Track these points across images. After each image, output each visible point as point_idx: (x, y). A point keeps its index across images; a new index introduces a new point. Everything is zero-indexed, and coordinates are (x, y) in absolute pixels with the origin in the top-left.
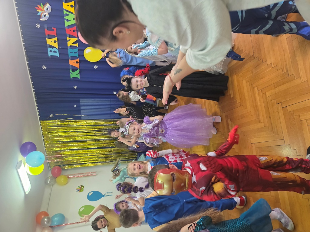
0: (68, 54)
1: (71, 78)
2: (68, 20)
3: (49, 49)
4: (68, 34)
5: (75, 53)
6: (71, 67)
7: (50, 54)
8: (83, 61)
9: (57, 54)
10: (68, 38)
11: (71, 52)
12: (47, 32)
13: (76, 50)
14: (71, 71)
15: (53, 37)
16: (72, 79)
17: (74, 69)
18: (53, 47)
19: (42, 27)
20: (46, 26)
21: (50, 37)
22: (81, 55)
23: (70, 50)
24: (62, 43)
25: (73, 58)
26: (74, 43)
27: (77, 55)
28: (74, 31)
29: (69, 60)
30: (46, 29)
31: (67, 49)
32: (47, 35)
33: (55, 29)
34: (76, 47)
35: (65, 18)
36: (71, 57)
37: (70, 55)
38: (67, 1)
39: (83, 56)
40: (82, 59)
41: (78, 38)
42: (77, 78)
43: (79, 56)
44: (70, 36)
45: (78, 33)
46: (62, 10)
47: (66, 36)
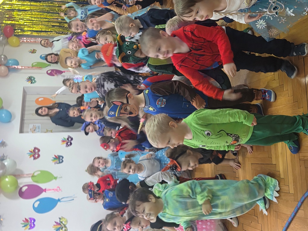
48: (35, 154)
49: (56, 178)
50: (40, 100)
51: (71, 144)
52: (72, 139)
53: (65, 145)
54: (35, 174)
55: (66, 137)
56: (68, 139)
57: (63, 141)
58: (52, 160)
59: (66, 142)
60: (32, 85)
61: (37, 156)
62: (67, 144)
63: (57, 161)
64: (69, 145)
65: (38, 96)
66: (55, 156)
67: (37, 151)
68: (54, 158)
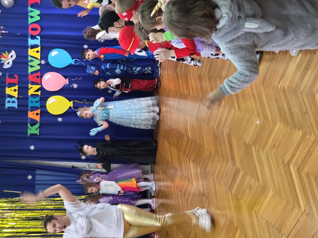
0: (27, 106)
1: (28, 134)
2: (32, 66)
3: (8, 99)
4: (30, 80)
5: (36, 102)
6: (29, 121)
7: (7, 105)
8: (44, 113)
9: (15, 105)
10: (30, 86)
11: (32, 102)
12: (8, 80)
13: (38, 99)
14: (29, 125)
15: (14, 85)
16: (29, 136)
17: (33, 123)
18: (11, 97)
19: (4, 75)
20: (7, 74)
21: (11, 85)
22: (43, 107)
23: (31, 99)
24: (23, 90)
25: (34, 109)
26: (37, 91)
27: (38, 105)
28: (37, 77)
29: (29, 111)
30: (7, 77)
31: (28, 98)
32: (7, 83)
33: (17, 76)
34: (38, 95)
35: (30, 64)
36: (31, 107)
37: (30, 105)
38: (33, 47)
39: (45, 107)
40: (43, 109)
41: (41, 84)
42: (36, 134)
43: (41, 106)
44: (33, 83)
45: (41, 79)
46: (27, 56)
47: (28, 83)
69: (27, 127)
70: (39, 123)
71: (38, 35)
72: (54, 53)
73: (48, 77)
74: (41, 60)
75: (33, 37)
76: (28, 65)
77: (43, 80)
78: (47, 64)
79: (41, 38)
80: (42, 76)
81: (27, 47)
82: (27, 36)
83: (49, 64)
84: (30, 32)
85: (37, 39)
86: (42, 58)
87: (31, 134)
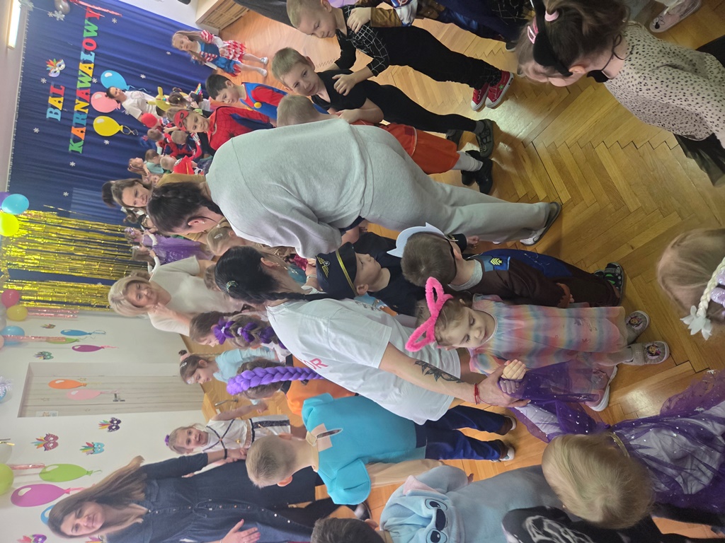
0: (72, 120)
1: (70, 150)
2: (81, 82)
3: (50, 109)
4: (78, 95)
5: (83, 119)
6: (72, 136)
7: (49, 115)
8: (90, 132)
9: (58, 117)
10: (77, 101)
11: (77, 118)
12: (53, 90)
13: (85, 117)
14: (71, 141)
15: (59, 96)
17: (77, 140)
18: (55, 108)
19: (48, 83)
20: (53, 83)
21: (55, 95)
22: (90, 125)
23: (76, 115)
24: (69, 104)
25: (78, 125)
26: (84, 108)
27: (84, 122)
28: (87, 94)
29: (73, 127)
30: (52, 86)
31: (73, 113)
32: (51, 92)
33: (63, 88)
34: (84, 113)
35: (79, 78)
36: (76, 123)
37: (75, 121)
38: (85, 62)
39: (92, 125)
40: (89, 128)
41: (90, 103)
42: (78, 152)
43: (87, 124)
44: (81, 99)
45: (91, 97)
46: (77, 70)
47: (75, 97)
48: (49, 442)
49: (89, 473)
50: (57, 382)
51: (117, 428)
52: (119, 422)
53: (107, 429)
54: (47, 470)
55: (109, 420)
56: (112, 422)
57: (103, 425)
58: (82, 450)
59: (108, 426)
60: (45, 361)
61: (51, 445)
62: (110, 428)
63: (91, 450)
64: (113, 429)
65: (55, 378)
66: (87, 443)
67: (52, 439)
68: (85, 447)
69: (69, 143)
70: (83, 141)
71: (92, 51)
72: (108, 74)
73: (98, 96)
74: (92, 78)
75: (87, 52)
76: (78, 80)
77: (92, 98)
78: (99, 83)
79: (96, 55)
80: (91, 95)
81: (79, 61)
82: (80, 50)
83: (102, 84)
84: (84, 46)
85: (91, 55)
86: (94, 76)
87: (72, 151)
